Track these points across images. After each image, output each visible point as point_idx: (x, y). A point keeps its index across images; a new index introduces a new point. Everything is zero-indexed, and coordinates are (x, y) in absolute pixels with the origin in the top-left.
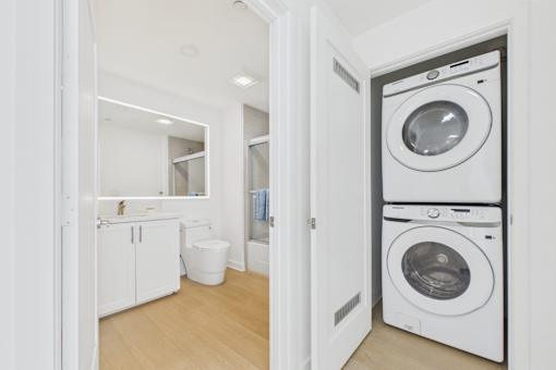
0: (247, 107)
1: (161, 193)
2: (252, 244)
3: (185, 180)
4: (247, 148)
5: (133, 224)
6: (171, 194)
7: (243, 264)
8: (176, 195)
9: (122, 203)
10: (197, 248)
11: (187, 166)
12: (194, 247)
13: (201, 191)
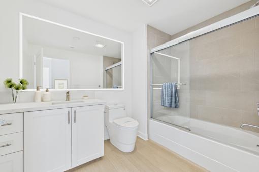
0: (148, 26)
1: (99, 86)
2: (152, 121)
3: (111, 79)
4: (149, 55)
5: (70, 109)
6: (104, 87)
7: (146, 135)
8: (107, 87)
9: (68, 92)
10: (116, 125)
11: (112, 71)
12: (114, 123)
13: (119, 85)
